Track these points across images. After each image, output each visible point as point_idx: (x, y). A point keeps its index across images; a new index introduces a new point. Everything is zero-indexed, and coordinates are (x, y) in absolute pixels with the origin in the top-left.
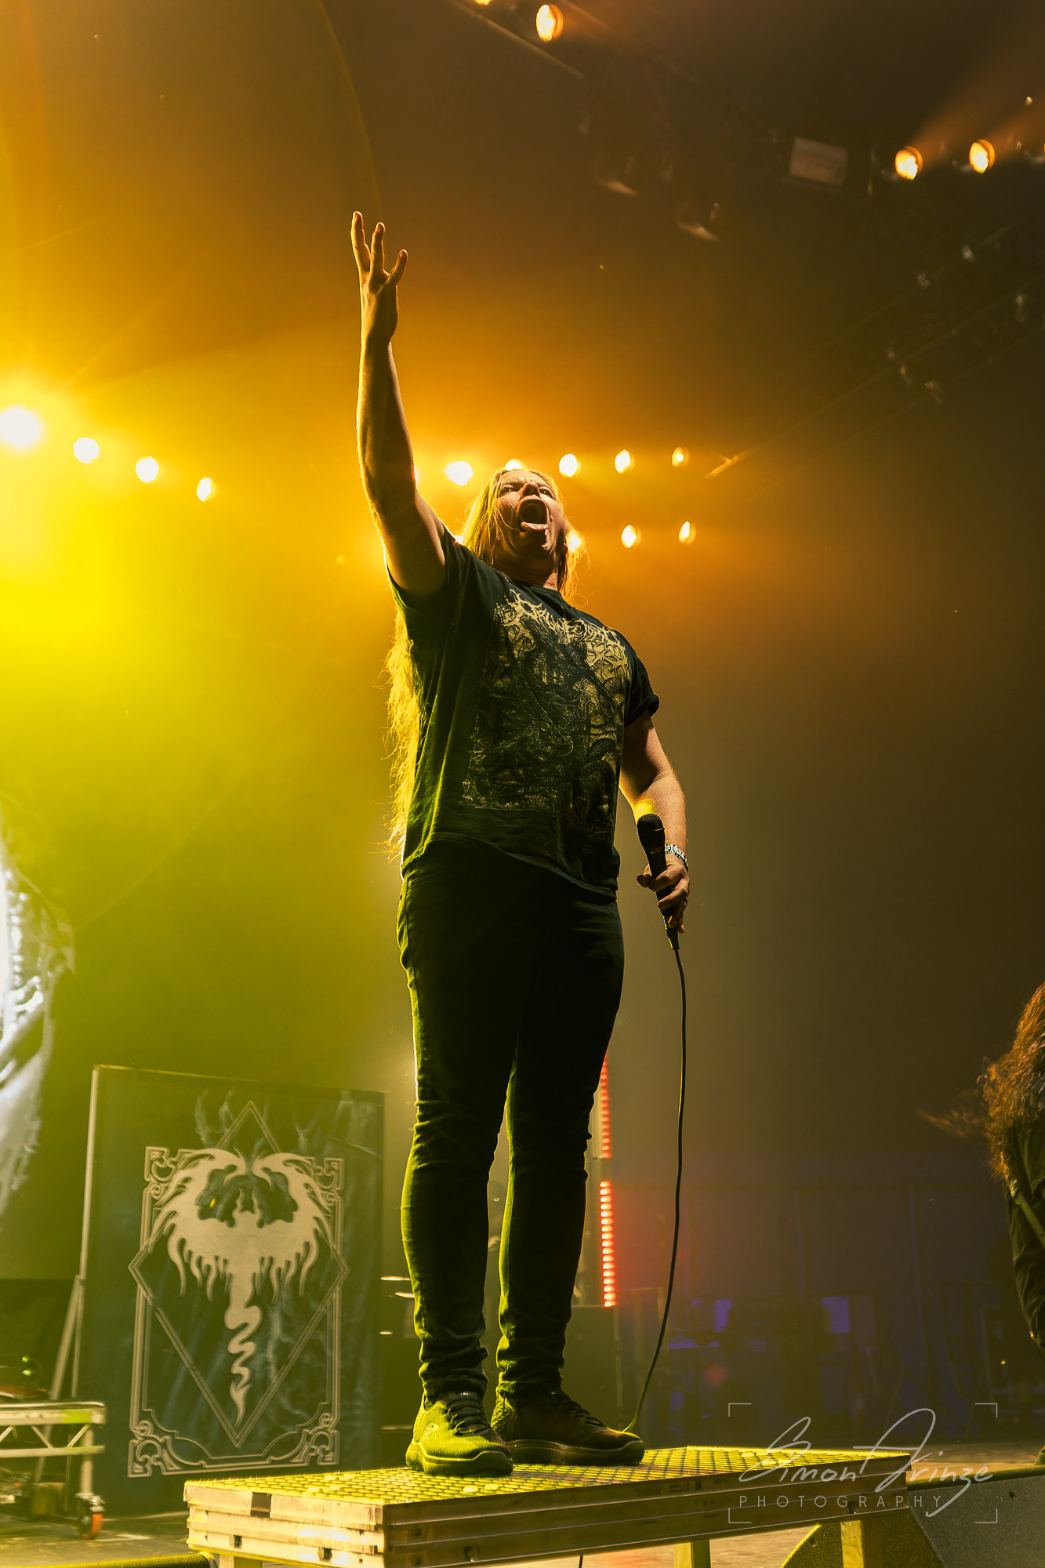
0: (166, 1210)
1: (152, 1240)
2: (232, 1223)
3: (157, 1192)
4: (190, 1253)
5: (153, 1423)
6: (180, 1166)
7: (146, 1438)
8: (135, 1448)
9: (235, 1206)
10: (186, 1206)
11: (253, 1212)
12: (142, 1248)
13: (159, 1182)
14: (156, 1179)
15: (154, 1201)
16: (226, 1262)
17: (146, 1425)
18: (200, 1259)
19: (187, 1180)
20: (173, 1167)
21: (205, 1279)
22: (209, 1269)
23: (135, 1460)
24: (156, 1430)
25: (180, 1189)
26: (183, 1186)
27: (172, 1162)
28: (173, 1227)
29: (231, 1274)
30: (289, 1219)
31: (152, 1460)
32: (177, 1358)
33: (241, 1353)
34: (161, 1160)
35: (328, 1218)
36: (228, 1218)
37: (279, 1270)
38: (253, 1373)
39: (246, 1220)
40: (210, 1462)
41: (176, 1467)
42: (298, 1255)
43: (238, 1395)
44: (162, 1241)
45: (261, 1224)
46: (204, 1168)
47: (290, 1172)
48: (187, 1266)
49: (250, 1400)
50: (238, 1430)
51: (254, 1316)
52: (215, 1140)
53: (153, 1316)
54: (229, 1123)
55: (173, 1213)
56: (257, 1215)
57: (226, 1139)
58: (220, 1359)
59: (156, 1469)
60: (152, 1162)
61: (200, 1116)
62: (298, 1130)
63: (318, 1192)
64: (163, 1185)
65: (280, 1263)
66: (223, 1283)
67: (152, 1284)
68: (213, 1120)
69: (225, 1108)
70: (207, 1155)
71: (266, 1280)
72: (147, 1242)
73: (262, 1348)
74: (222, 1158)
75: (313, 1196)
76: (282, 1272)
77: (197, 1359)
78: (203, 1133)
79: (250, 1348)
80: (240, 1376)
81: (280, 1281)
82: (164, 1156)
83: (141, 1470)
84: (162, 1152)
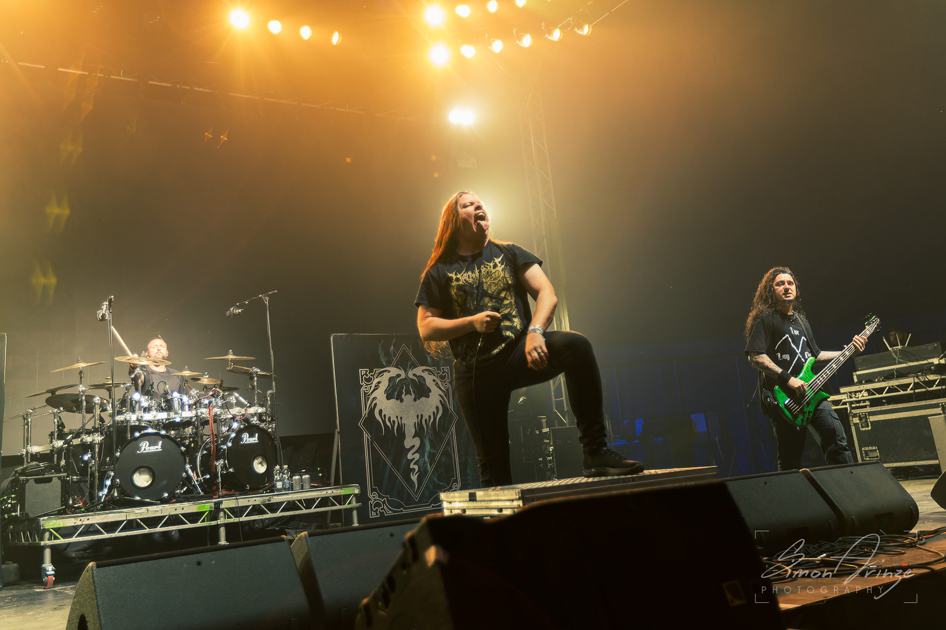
0: (371, 397)
1: (367, 412)
2: (402, 401)
3: (367, 390)
4: (385, 415)
5: (378, 493)
6: (375, 377)
7: (375, 500)
8: (371, 505)
9: (403, 393)
10: (380, 394)
11: (411, 395)
12: (364, 416)
13: (367, 385)
14: (365, 383)
15: (365, 394)
16: (401, 418)
17: (375, 494)
18: (389, 418)
19: (379, 383)
20: (372, 377)
21: (393, 427)
22: (394, 421)
23: (372, 510)
24: (380, 496)
26: (378, 386)
27: (371, 375)
28: (376, 404)
29: (404, 424)
30: (428, 397)
31: (379, 510)
32: (385, 463)
33: (414, 459)
34: (367, 376)
35: (445, 395)
36: (400, 398)
37: (426, 420)
38: (420, 468)
39: (408, 399)
40: (405, 509)
41: (390, 512)
42: (434, 412)
43: (414, 478)
44: (372, 411)
45: (415, 400)
46: (386, 377)
47: (425, 375)
48: (384, 422)
49: (419, 479)
50: (416, 493)
51: (417, 442)
52: (389, 364)
53: (372, 444)
54: (395, 355)
55: (374, 398)
56: (413, 396)
57: (394, 362)
58: (404, 463)
59: (382, 514)
60: (362, 376)
61: (381, 353)
62: (427, 356)
63: (440, 383)
64: (369, 386)
65: (426, 417)
66: (401, 428)
67: (370, 431)
68: (387, 354)
69: (392, 348)
70: (387, 371)
71: (420, 425)
72: (365, 412)
73: (422, 456)
74: (394, 371)
75: (437, 385)
77: (394, 463)
78: (384, 361)
79: (417, 456)
80: (414, 469)
81: (427, 425)
82: (367, 373)
83: (375, 514)
84: (367, 371)
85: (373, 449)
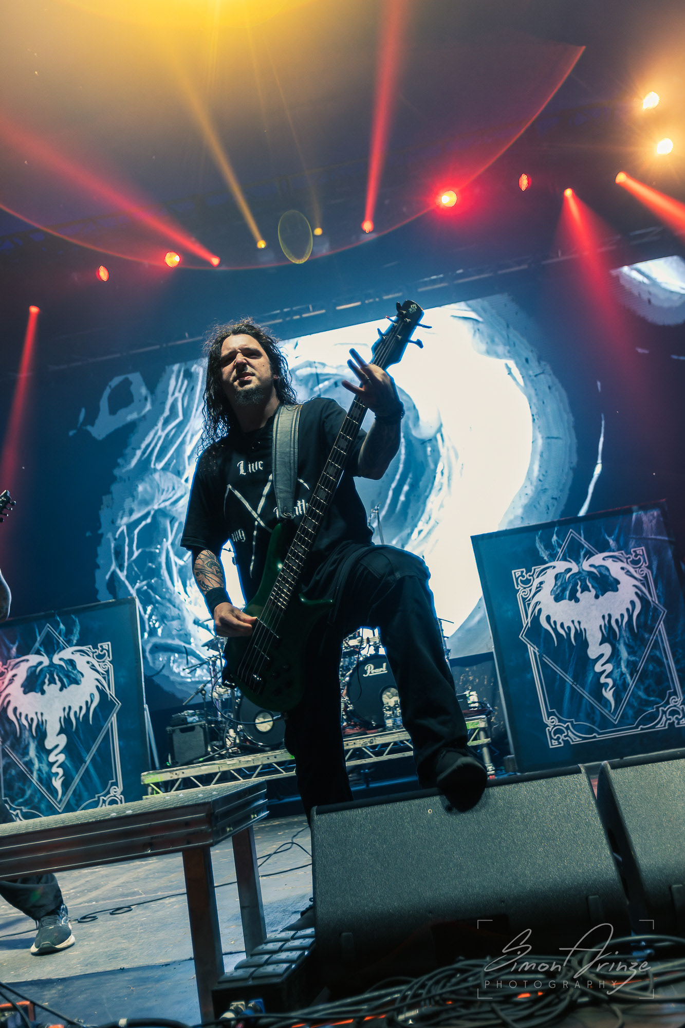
0: (533, 602)
1: (529, 620)
2: (577, 600)
3: (526, 594)
4: (555, 622)
5: (557, 717)
6: (535, 576)
7: (555, 726)
8: (550, 733)
9: (577, 591)
10: (545, 599)
11: (590, 591)
12: (524, 626)
13: (525, 588)
14: (522, 587)
15: (524, 599)
16: (579, 623)
17: (552, 719)
18: (562, 625)
19: (541, 583)
20: (531, 578)
21: (568, 634)
22: (569, 628)
23: (551, 738)
24: (560, 720)
25: (539, 589)
26: (540, 587)
27: (530, 576)
28: (540, 611)
29: (585, 629)
30: (617, 590)
31: (562, 737)
32: (563, 681)
33: (604, 671)
34: (523, 577)
36: (573, 597)
38: (614, 681)
39: (586, 597)
40: (599, 734)
41: (578, 739)
43: (609, 694)
44: (536, 620)
45: (597, 597)
46: (551, 574)
47: (609, 563)
48: (555, 630)
49: (617, 696)
50: (614, 713)
51: (607, 649)
52: (553, 557)
53: (541, 659)
54: (560, 546)
55: (537, 603)
56: (593, 592)
57: (560, 555)
58: (590, 677)
59: (566, 742)
60: (517, 579)
61: (540, 546)
62: (608, 538)
64: (528, 589)
66: (580, 635)
67: (536, 642)
68: (548, 546)
69: (555, 538)
70: (551, 567)
72: (526, 622)
73: (618, 665)
74: (560, 566)
76: (620, 620)
77: (575, 678)
78: (544, 555)
79: (609, 667)
80: (606, 684)
81: (619, 627)
82: (524, 574)
83: (557, 743)
84: (522, 572)
85: (544, 665)
